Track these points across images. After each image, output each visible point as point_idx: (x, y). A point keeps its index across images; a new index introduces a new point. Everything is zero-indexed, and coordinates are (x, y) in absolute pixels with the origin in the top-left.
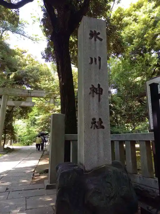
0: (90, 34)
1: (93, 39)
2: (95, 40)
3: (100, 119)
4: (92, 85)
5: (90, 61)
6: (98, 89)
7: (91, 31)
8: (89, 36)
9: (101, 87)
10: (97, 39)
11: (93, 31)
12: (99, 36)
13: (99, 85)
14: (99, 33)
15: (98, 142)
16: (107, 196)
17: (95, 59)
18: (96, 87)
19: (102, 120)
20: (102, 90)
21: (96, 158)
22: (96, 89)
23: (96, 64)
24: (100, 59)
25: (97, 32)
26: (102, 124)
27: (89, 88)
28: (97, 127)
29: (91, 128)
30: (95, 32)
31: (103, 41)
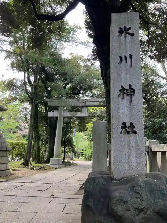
0: (119, 32)
1: (123, 35)
2: (126, 37)
4: (122, 87)
5: (119, 60)
6: (129, 90)
7: (121, 28)
8: (118, 34)
9: (132, 87)
10: (127, 35)
11: (123, 27)
12: (130, 31)
13: (130, 86)
14: (130, 28)
15: (130, 149)
16: (136, 206)
17: (126, 58)
19: (134, 125)
20: (134, 90)
21: (126, 166)
22: (127, 90)
23: (126, 62)
24: (131, 56)
25: (128, 27)
26: (134, 129)
27: (118, 90)
28: (128, 132)
29: (121, 132)
30: (125, 27)
31: (135, 35)
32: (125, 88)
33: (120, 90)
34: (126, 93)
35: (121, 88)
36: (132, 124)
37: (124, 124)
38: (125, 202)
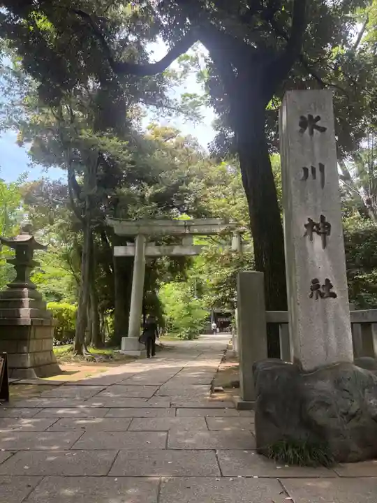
0: (301, 125)
1: (307, 131)
2: (312, 133)
3: (327, 281)
4: (309, 219)
5: (302, 174)
6: (321, 225)
7: (302, 118)
8: (299, 128)
9: (326, 221)
10: (315, 130)
11: (306, 116)
12: (318, 123)
13: (323, 218)
14: (318, 118)
15: (326, 322)
16: (344, 411)
17: (313, 170)
18: (318, 221)
19: (331, 282)
20: (329, 226)
21: (322, 349)
22: (317, 225)
23: (314, 177)
24: (322, 167)
25: (315, 116)
26: (331, 290)
27: (303, 225)
28: (322, 295)
29: (311, 297)
30: (310, 117)
31: (327, 131)
32: (314, 221)
33: (306, 226)
34: (316, 230)
35: (307, 222)
37: (315, 281)
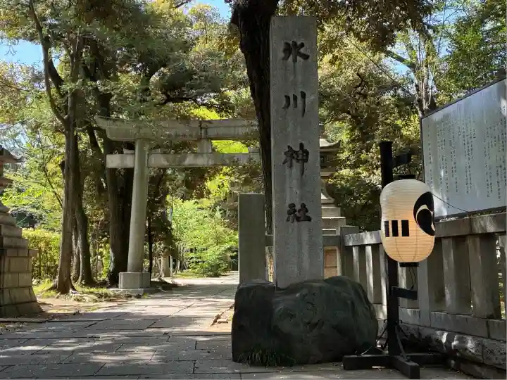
0: (285, 51)
1: (291, 59)
2: (295, 60)
4: (289, 147)
5: (284, 102)
6: (301, 152)
7: (287, 44)
8: (282, 55)
9: (305, 148)
10: (298, 57)
11: (291, 42)
12: (302, 50)
13: (302, 146)
14: (302, 45)
15: (300, 243)
16: (307, 321)
17: (295, 98)
18: (297, 149)
19: (307, 206)
20: (307, 153)
21: (295, 268)
22: (296, 152)
23: (296, 106)
24: (303, 95)
25: (299, 43)
26: (308, 214)
27: (283, 153)
28: (298, 219)
29: (288, 220)
30: (295, 43)
31: (310, 58)
32: (294, 148)
33: (285, 153)
34: (296, 157)
35: (287, 150)
36: (303, 206)
37: (292, 206)
38: (292, 316)
